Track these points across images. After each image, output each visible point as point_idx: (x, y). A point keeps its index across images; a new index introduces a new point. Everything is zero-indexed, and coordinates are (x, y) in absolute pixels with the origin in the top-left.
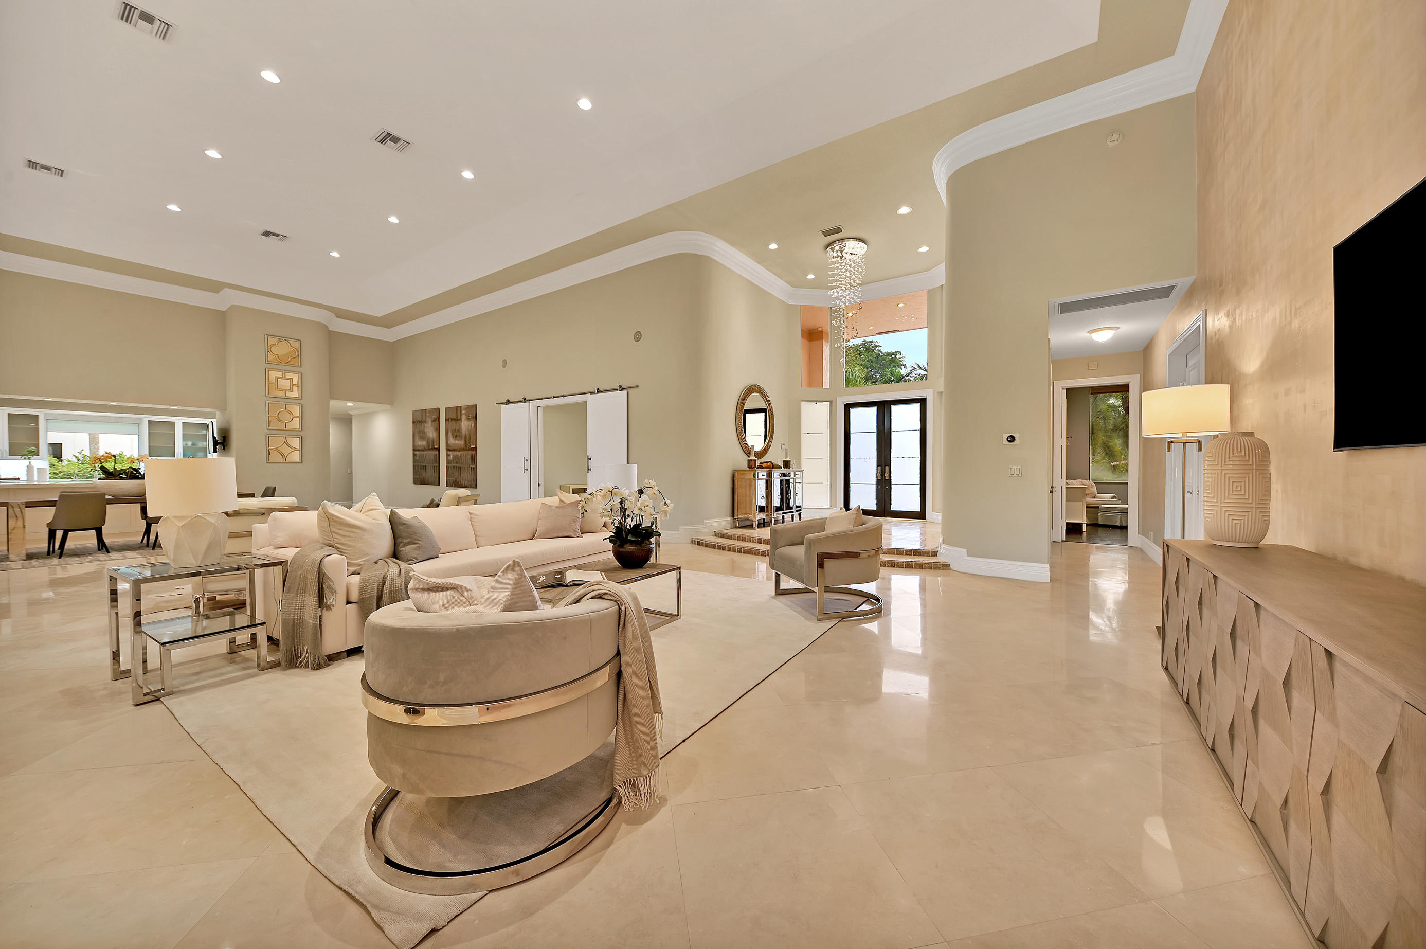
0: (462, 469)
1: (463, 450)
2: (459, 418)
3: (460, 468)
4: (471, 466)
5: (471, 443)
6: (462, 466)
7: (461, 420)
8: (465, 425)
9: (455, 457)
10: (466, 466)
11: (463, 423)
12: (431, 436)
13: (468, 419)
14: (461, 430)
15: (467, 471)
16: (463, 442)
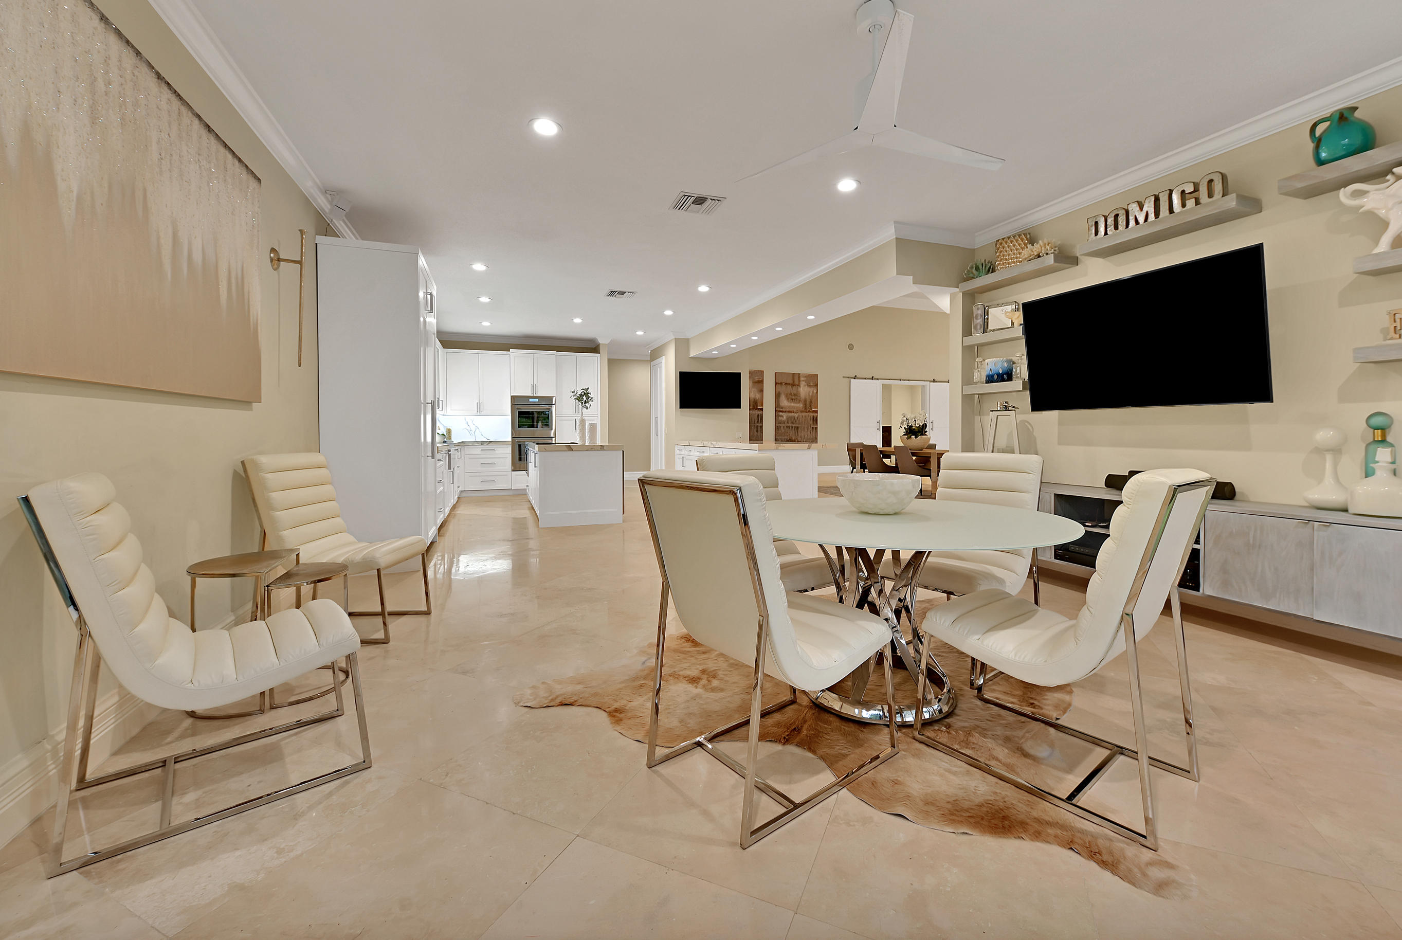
0: (799, 429)
1: (802, 412)
2: (796, 383)
3: (798, 428)
4: (812, 426)
5: (812, 407)
6: (800, 426)
7: (799, 385)
8: (804, 390)
9: (788, 418)
10: (806, 426)
11: (801, 389)
12: (753, 397)
13: (809, 386)
14: (800, 394)
15: (806, 430)
16: (802, 405)
